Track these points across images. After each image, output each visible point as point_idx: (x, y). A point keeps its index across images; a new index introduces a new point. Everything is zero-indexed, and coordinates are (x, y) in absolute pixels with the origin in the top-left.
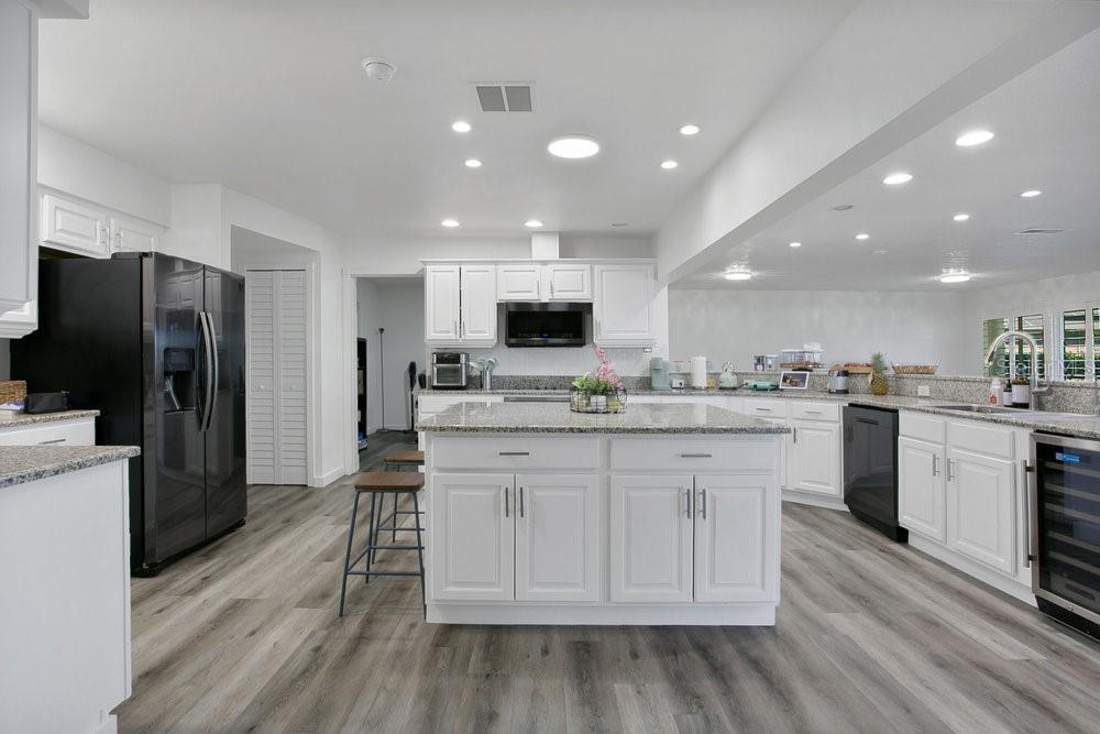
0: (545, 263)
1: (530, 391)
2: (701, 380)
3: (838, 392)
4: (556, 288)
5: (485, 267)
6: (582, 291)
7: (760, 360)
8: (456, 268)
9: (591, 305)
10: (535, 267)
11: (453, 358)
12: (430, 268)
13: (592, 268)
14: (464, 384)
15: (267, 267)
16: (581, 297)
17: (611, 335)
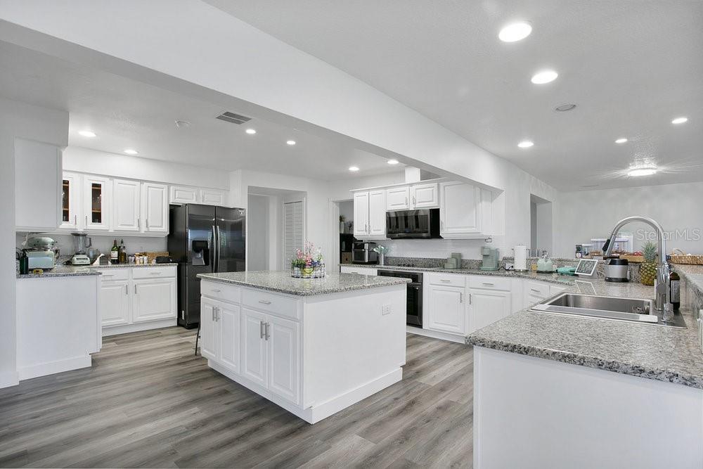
0: (411, 185)
1: (404, 268)
2: (520, 265)
3: (617, 280)
4: (417, 201)
5: (379, 191)
6: (432, 201)
7: (579, 249)
8: (367, 193)
9: (438, 210)
10: (407, 188)
11: (362, 246)
12: (355, 195)
13: (438, 185)
14: (367, 261)
15: (290, 201)
16: (434, 205)
17: (450, 231)
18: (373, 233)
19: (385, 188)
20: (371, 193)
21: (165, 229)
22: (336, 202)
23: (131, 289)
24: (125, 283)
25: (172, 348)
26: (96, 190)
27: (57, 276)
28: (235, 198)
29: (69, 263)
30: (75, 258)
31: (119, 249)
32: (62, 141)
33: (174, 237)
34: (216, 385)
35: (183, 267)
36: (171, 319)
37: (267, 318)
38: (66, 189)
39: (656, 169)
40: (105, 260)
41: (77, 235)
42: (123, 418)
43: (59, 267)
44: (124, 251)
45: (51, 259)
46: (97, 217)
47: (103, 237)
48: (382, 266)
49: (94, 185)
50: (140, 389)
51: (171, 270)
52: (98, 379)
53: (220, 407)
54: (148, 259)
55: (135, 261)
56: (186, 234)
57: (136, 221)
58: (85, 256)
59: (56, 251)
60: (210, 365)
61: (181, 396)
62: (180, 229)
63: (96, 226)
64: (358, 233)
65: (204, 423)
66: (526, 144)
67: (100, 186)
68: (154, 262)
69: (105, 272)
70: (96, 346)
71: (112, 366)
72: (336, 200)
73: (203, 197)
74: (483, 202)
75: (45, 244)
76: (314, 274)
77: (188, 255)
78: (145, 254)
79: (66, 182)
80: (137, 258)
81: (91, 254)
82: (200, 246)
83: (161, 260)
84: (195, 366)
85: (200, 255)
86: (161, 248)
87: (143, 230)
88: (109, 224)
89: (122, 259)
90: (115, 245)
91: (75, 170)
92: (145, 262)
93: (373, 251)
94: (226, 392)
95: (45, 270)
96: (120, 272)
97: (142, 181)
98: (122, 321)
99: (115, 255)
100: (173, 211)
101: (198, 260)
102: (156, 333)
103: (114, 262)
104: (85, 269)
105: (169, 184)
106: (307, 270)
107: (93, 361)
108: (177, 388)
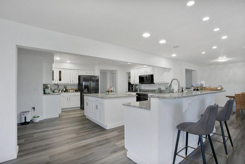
0: (146, 67)
1: (143, 92)
4: (147, 72)
5: (137, 69)
8: (134, 70)
9: (153, 75)
10: (144, 68)
11: (133, 86)
12: (131, 71)
13: (153, 67)
14: (134, 91)
15: (113, 73)
16: (151, 73)
17: (156, 81)
18: (136, 82)
19: (139, 68)
20: (135, 70)
21: (77, 82)
22: (127, 73)
23: (68, 99)
24: (67, 97)
25: (78, 114)
26: (60, 72)
27: (51, 95)
28: (97, 73)
29: (54, 92)
30: (55, 91)
31: (65, 88)
32: (52, 61)
33: (80, 84)
34: (87, 122)
35: (82, 93)
36: (79, 107)
37: (97, 104)
38: (53, 72)
39: (227, 59)
40: (62, 91)
41: (56, 84)
42: (66, 126)
43: (51, 93)
44: (67, 89)
45: (49, 91)
46: (60, 80)
47: (62, 85)
48: (138, 92)
49: (59, 71)
50: (69, 122)
51: (79, 94)
52: (61, 119)
53: (87, 125)
54: (73, 91)
55: (70, 91)
56: (83, 83)
57: (70, 80)
58: (57, 90)
59: (51, 89)
60: (87, 118)
61: (78, 123)
62: (81, 82)
63: (60, 82)
64: (132, 82)
65: (82, 128)
66: (174, 55)
67: (61, 71)
68: (74, 91)
69: (62, 94)
70: (60, 112)
71: (63, 117)
72: (127, 72)
73: (88, 73)
74: (165, 72)
75: (48, 87)
76: (111, 94)
77: (83, 89)
78: (72, 89)
79: (53, 71)
80: (70, 90)
81: (59, 90)
82: (86, 87)
83: (76, 91)
84: (83, 118)
85: (86, 89)
86: (76, 88)
87: (72, 82)
88: (63, 81)
89: (66, 91)
90: (65, 87)
91: (55, 67)
92: (72, 91)
93: (136, 88)
94: (89, 123)
95: (49, 93)
96: (66, 94)
97: (71, 69)
98: (66, 107)
99: (65, 89)
100: (79, 77)
101: (86, 91)
102: (75, 111)
103: (64, 91)
104: (58, 93)
105: (78, 70)
106: (110, 93)
107: (59, 116)
108: (78, 122)
